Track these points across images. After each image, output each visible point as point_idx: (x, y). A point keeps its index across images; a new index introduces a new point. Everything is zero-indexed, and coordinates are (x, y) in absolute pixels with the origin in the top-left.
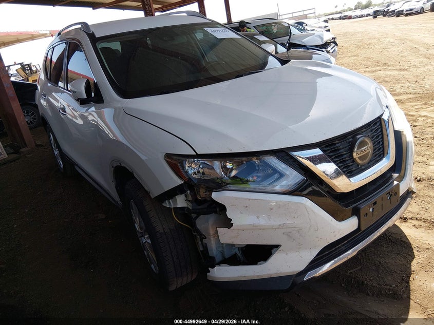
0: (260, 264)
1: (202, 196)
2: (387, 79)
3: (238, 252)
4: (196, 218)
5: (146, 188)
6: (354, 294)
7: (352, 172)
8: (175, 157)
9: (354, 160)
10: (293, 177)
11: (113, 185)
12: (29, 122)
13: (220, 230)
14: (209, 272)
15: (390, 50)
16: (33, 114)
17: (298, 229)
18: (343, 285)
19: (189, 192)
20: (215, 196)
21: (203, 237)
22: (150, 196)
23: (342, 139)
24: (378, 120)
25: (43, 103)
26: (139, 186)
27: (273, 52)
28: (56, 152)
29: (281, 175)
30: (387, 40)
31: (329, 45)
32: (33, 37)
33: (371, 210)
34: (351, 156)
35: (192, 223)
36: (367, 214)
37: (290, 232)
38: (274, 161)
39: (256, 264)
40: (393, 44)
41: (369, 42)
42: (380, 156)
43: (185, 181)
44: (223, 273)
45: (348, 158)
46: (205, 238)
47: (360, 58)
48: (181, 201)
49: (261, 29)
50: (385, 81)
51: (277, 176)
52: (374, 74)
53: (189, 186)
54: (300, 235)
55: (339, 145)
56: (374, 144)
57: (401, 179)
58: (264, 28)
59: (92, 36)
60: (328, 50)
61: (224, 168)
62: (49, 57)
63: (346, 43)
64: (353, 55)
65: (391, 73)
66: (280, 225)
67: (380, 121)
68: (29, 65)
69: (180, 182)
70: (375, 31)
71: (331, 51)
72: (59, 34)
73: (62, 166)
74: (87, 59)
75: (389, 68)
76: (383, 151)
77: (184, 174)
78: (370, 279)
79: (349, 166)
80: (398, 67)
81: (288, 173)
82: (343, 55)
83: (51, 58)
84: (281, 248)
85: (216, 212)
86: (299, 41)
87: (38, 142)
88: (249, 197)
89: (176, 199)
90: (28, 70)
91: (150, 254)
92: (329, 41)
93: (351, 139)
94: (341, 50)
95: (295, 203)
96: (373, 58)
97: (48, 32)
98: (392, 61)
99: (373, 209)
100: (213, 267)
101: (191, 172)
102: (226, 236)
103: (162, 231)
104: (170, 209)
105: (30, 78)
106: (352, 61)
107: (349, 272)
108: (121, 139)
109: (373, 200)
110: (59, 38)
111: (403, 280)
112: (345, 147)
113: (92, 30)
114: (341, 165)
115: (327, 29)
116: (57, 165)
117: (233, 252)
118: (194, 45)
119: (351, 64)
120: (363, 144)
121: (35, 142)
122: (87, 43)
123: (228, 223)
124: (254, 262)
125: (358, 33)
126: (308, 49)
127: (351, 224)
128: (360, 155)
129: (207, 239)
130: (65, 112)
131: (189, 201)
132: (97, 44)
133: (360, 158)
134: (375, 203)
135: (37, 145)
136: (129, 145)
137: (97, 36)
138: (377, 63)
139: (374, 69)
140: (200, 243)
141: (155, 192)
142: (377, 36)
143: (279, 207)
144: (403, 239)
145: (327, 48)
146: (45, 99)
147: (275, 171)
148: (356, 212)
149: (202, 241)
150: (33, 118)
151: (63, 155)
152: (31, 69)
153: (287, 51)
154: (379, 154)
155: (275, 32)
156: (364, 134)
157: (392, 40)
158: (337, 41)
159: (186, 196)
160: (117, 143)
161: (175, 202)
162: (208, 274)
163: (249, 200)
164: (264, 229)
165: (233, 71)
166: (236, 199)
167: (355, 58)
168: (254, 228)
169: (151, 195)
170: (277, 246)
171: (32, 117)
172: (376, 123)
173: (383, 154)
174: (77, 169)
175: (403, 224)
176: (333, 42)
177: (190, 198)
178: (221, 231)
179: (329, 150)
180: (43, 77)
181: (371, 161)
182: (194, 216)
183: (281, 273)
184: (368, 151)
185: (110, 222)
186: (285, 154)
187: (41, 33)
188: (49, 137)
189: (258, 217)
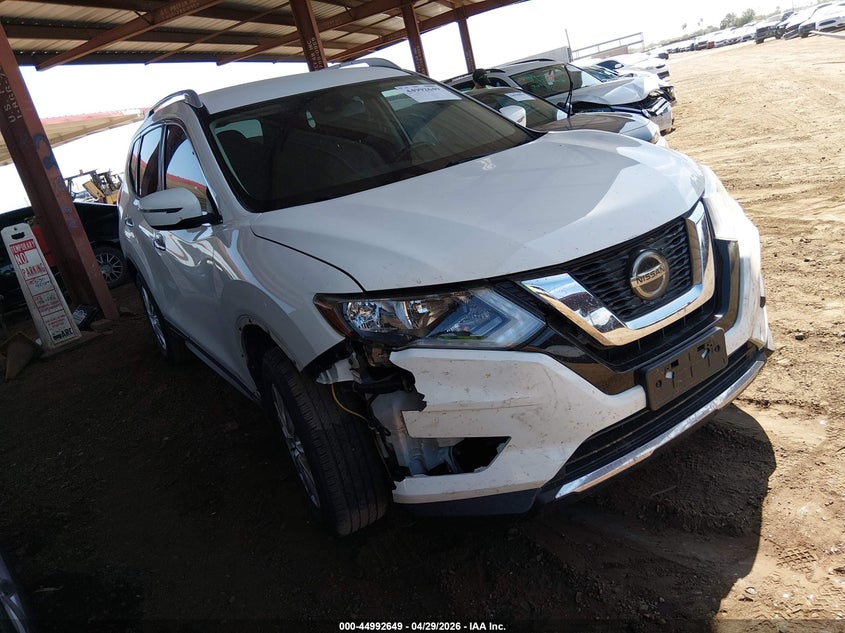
0: (479, 471)
1: (376, 361)
2: (767, 158)
3: (448, 460)
4: (372, 399)
5: (290, 356)
6: (659, 531)
7: (630, 311)
8: (330, 299)
9: (633, 292)
10: (524, 323)
11: (244, 361)
12: (107, 275)
13: (407, 415)
14: (395, 488)
15: (780, 102)
16: (114, 261)
17: (535, 407)
18: (641, 517)
19: (354, 354)
20: (396, 358)
21: (385, 433)
22: (296, 369)
23: (609, 257)
24: (680, 223)
25: (129, 234)
26: (282, 357)
27: (521, 120)
28: (154, 322)
29: (505, 320)
30: (779, 83)
31: (654, 101)
32: (111, 123)
33: (669, 375)
34: (628, 284)
35: (366, 409)
36: (660, 382)
37: (523, 414)
38: (491, 297)
39: (472, 471)
40: (789, 91)
41: (743, 90)
42: (684, 283)
43: (346, 336)
44: (418, 489)
45: (621, 288)
46: (389, 434)
47: (722, 123)
48: (343, 372)
49: (524, 80)
50: (763, 161)
51: (497, 321)
52: (744, 150)
53: (354, 344)
54: (541, 419)
55: (606, 268)
56: (669, 264)
57: (729, 324)
58: (531, 78)
59: (202, 113)
60: (653, 110)
61: (413, 313)
62: (136, 153)
63: (699, 95)
64: (709, 116)
65: (776, 146)
66: (504, 402)
67: (685, 224)
68: (107, 175)
69: (339, 338)
70: (756, 68)
71: (658, 113)
72: (152, 112)
73: (164, 347)
74: (195, 152)
75: (774, 137)
76: (691, 275)
77: (344, 324)
78: (691, 506)
79: (623, 302)
80: (792, 134)
81: (517, 316)
82: (691, 119)
83: (139, 156)
84: (510, 443)
85: (402, 389)
86: (596, 97)
87: (124, 309)
88: (449, 357)
89: (336, 370)
90: (104, 183)
91: (306, 475)
92: (655, 94)
93: (627, 257)
94: (687, 109)
95: (527, 362)
96: (745, 121)
97: (138, 112)
98: (782, 124)
99: (673, 373)
100: (400, 479)
101: (359, 323)
102: (417, 425)
103: (321, 428)
104: (328, 386)
105: (108, 198)
106: (706, 129)
107: (653, 495)
108: (248, 277)
109: (671, 359)
110: (153, 119)
111: (749, 504)
112: (616, 270)
113: (203, 102)
114: (616, 308)
115: (662, 70)
116: (157, 344)
117: (441, 459)
118: (386, 117)
119: (702, 135)
120: (648, 264)
121: (118, 309)
122: (194, 125)
123: (419, 403)
124: (467, 468)
125: (724, 74)
126: (613, 110)
127: (632, 401)
128: (644, 283)
129: (392, 436)
130: (164, 246)
131: (356, 370)
132: (211, 126)
133: (645, 288)
134: (675, 364)
135: (122, 315)
136: (261, 288)
137: (212, 111)
138: (754, 130)
139: (746, 140)
140: (381, 443)
141: (303, 361)
142: (760, 77)
143: (501, 372)
144: (757, 438)
145: (651, 107)
146: (131, 229)
147: (495, 313)
148: (640, 379)
149: (384, 441)
150: (115, 269)
151: (165, 324)
152: (110, 182)
153: (568, 116)
154: (683, 280)
155: (551, 83)
156: (651, 246)
157: (786, 84)
158: (675, 93)
159: (351, 362)
160: (242, 285)
161: (335, 375)
162: (393, 492)
163: (451, 361)
164: (478, 410)
165: (451, 154)
166: (429, 360)
167: (712, 122)
168: (463, 408)
169: (297, 366)
170: (505, 440)
171: (114, 266)
172: (677, 228)
173: (691, 280)
174: (189, 346)
175: (763, 412)
176: (661, 95)
177: (357, 365)
178: (409, 415)
179: (586, 275)
180: (125, 188)
181: (667, 293)
182: (368, 396)
183: (513, 485)
184: (659, 275)
185: (246, 434)
186: (509, 285)
187: (126, 113)
188: (142, 295)
189: (467, 390)
